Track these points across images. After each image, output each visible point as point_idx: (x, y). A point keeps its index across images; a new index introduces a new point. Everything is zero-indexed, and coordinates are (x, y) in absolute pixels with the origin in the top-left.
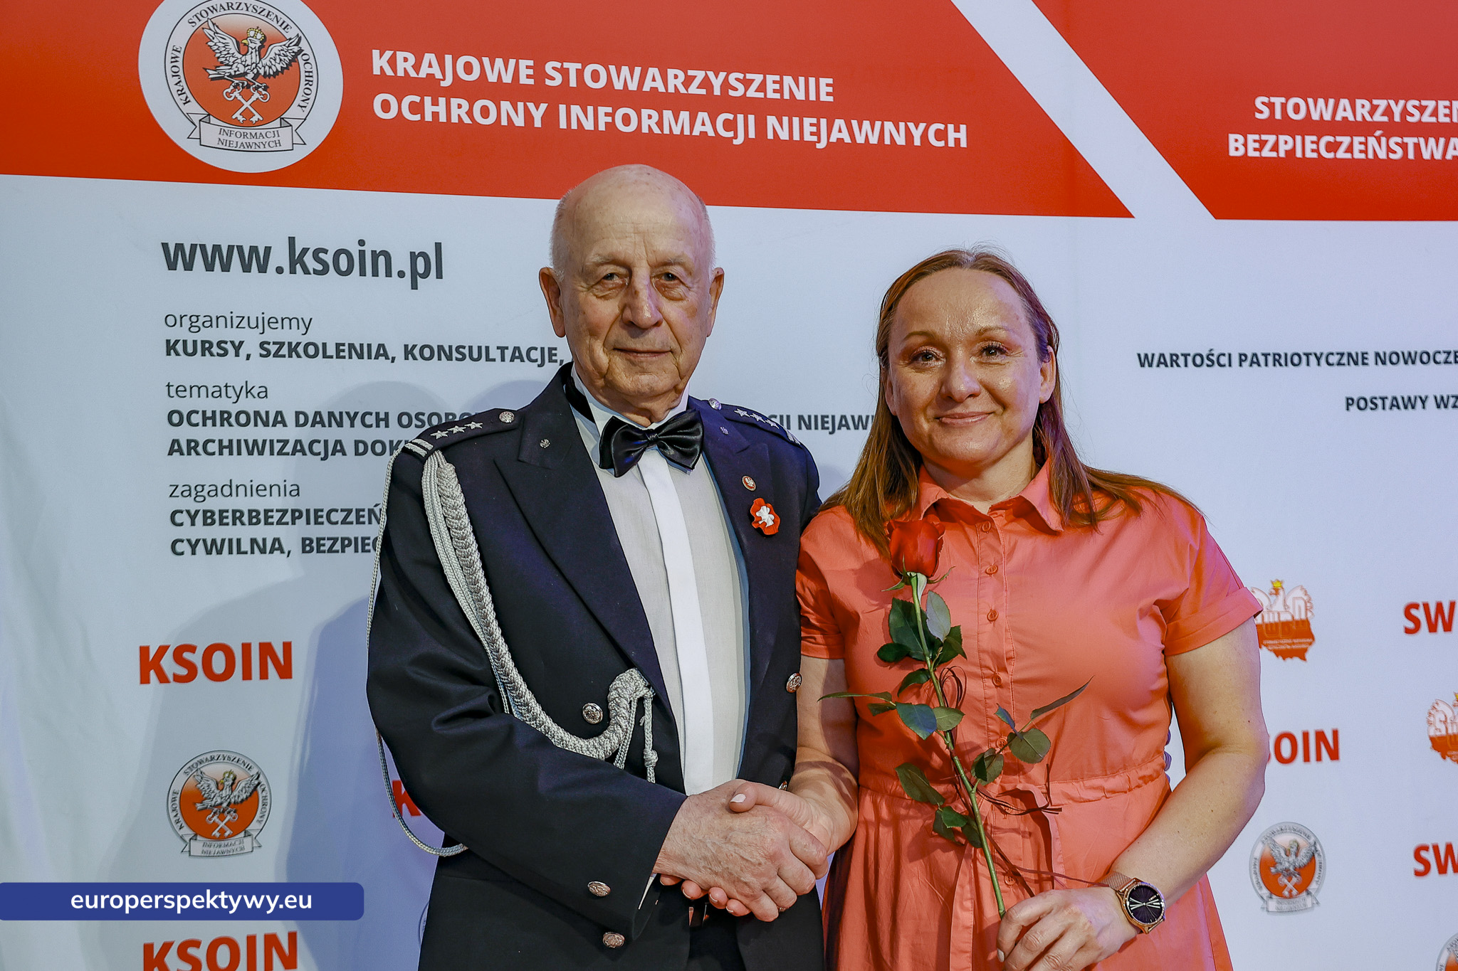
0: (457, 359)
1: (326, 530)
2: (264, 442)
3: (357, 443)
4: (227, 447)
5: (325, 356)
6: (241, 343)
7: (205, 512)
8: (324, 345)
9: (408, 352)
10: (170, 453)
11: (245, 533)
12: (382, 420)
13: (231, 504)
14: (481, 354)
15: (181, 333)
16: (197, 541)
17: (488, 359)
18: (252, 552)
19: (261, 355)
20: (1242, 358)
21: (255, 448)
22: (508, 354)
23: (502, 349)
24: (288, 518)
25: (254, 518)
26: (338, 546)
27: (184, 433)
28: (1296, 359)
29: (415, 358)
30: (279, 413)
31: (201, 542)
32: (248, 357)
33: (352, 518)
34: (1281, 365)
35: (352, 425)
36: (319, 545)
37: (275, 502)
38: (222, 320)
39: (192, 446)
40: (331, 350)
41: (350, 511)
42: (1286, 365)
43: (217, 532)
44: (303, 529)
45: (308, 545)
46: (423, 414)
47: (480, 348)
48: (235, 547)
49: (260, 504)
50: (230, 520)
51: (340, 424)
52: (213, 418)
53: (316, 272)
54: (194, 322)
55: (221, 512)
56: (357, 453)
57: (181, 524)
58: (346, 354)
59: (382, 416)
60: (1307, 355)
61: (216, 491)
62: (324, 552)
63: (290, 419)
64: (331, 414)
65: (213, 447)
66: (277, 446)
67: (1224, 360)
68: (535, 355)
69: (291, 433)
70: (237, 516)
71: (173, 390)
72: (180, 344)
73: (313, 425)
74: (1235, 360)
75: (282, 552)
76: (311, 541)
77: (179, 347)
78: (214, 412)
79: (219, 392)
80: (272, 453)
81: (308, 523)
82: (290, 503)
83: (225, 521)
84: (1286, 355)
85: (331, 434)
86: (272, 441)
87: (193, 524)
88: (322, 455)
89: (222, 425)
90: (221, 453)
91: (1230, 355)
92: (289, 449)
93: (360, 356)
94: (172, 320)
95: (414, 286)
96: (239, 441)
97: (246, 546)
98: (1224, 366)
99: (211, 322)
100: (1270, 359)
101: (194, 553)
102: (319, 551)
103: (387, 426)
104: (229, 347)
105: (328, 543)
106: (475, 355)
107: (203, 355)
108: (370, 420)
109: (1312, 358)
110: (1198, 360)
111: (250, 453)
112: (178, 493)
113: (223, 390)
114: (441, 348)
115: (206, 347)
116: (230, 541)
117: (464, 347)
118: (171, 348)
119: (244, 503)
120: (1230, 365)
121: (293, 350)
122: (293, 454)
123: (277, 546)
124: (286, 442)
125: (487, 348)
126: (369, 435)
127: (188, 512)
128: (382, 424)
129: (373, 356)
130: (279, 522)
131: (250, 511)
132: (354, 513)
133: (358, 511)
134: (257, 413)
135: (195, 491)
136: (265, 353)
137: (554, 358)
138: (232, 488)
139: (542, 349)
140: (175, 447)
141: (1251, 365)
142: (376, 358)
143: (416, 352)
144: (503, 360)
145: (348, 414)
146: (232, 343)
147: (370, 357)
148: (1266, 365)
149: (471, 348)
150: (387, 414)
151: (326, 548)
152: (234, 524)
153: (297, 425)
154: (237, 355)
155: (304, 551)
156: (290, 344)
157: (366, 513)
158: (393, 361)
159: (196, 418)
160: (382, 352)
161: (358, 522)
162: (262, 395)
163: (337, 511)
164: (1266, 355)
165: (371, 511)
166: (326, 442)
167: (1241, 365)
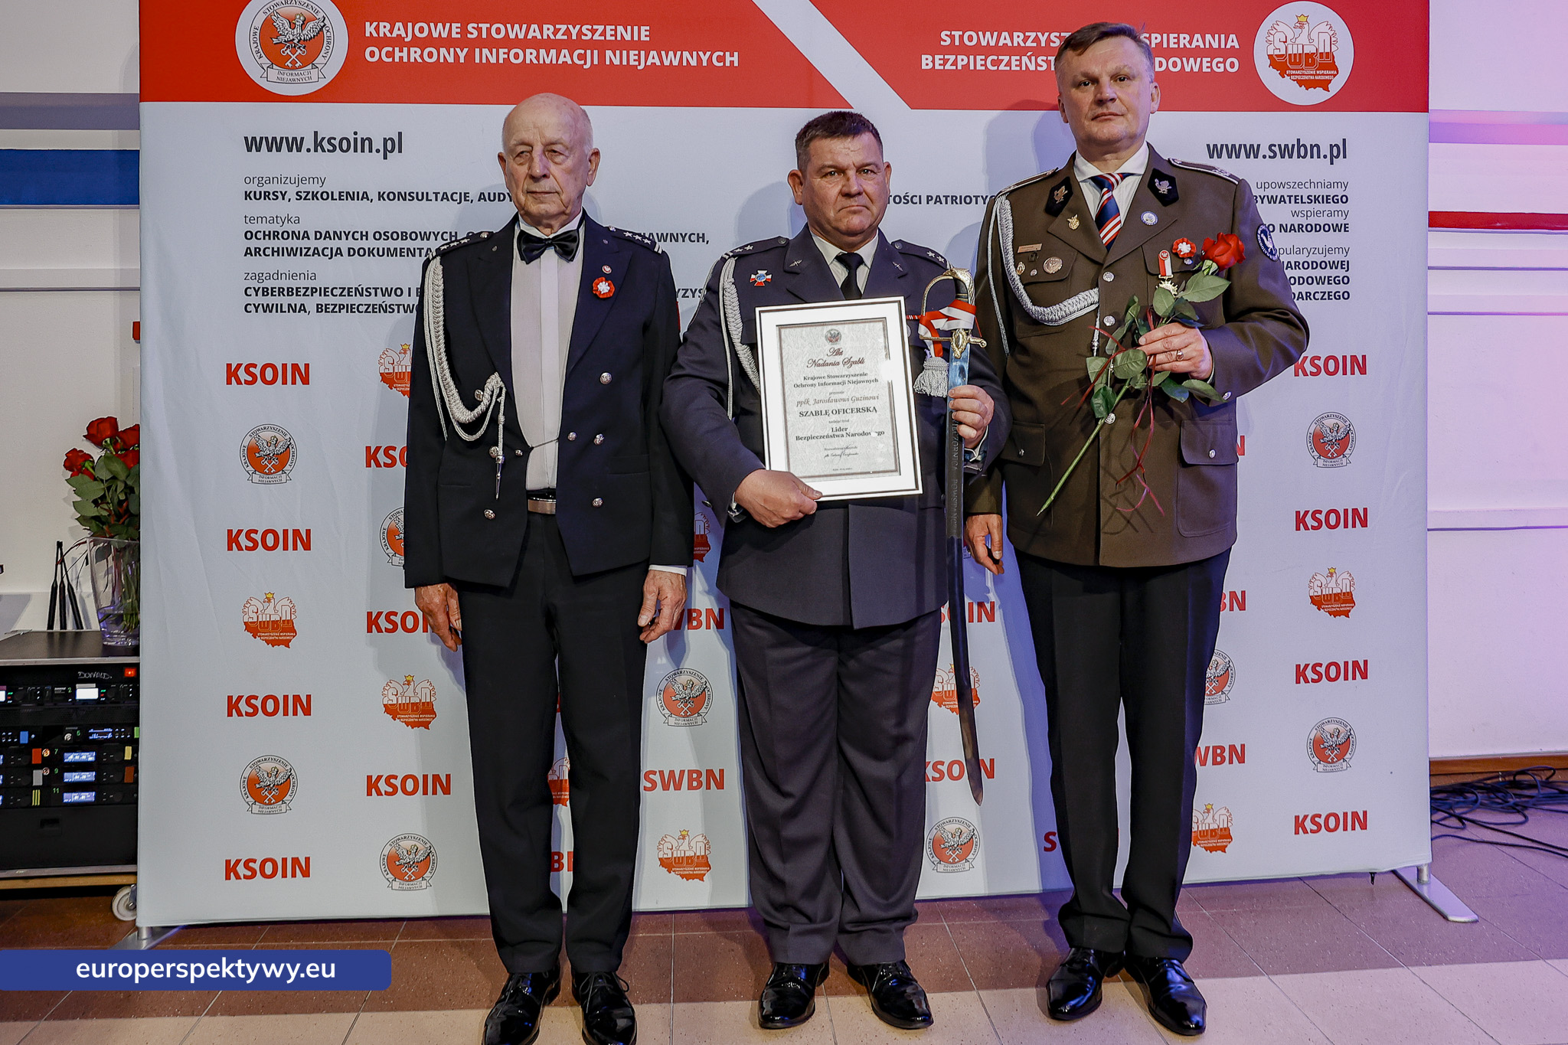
0: (409, 200)
1: (330, 300)
2: (297, 248)
3: (349, 249)
4: (276, 252)
5: (332, 199)
6: (286, 192)
7: (263, 288)
8: (332, 193)
9: (381, 196)
10: (245, 255)
11: (285, 300)
12: (365, 236)
13: (277, 284)
14: (425, 197)
15: (253, 187)
16: (259, 305)
17: (427, 200)
18: (289, 312)
19: (297, 199)
20: (929, 199)
21: (292, 252)
22: (440, 196)
23: (436, 194)
24: (309, 292)
25: (290, 292)
26: (337, 309)
27: (253, 244)
28: (968, 200)
29: (384, 200)
30: (306, 232)
31: (261, 306)
32: (289, 200)
33: (346, 292)
34: (957, 203)
35: (347, 239)
36: (326, 308)
37: (302, 283)
38: (275, 179)
39: (257, 251)
40: (336, 196)
41: (344, 289)
42: (961, 203)
43: (269, 300)
44: (317, 299)
45: (319, 308)
46: (388, 232)
47: (423, 193)
48: (279, 308)
49: (294, 284)
50: (277, 293)
51: (340, 239)
52: (269, 235)
53: (328, 151)
54: (261, 181)
55: (272, 288)
56: (349, 255)
57: (250, 295)
58: (345, 198)
59: (364, 233)
60: (977, 197)
61: (270, 277)
62: (329, 312)
63: (312, 236)
64: (335, 233)
65: (269, 252)
66: (304, 251)
67: (916, 200)
68: (457, 197)
69: (312, 243)
70: (281, 291)
71: (248, 219)
72: (253, 193)
73: (324, 239)
74: (924, 200)
75: (306, 312)
76: (322, 305)
77: (252, 195)
78: (270, 232)
79: (274, 220)
80: (301, 255)
81: (320, 295)
82: (310, 284)
83: (274, 293)
84: (961, 197)
85: (334, 244)
86: (301, 248)
87: (257, 295)
88: (329, 256)
89: (274, 239)
90: (273, 255)
91: (920, 196)
92: (311, 252)
93: (353, 199)
94: (249, 180)
95: (385, 157)
96: (283, 248)
97: (285, 308)
98: (916, 203)
99: (270, 180)
100: (949, 199)
101: (257, 311)
102: (326, 312)
103: (367, 239)
104: (279, 194)
105: (332, 307)
106: (420, 198)
107: (265, 199)
108: (357, 236)
109: (980, 199)
110: (897, 199)
111: (289, 255)
112: (249, 277)
113: (275, 219)
114: (399, 193)
115: (267, 195)
116: (277, 305)
117: (413, 193)
118: (247, 195)
119: (285, 284)
120: (920, 203)
121: (314, 196)
122: (313, 255)
123: (303, 308)
124: (309, 249)
125: (427, 193)
126: (356, 245)
127: (254, 288)
128: (364, 238)
129: (360, 199)
130: (304, 295)
131: (288, 289)
132: (346, 290)
133: (349, 289)
134: (293, 232)
135: (258, 277)
136: (299, 198)
137: (467, 199)
138: (278, 275)
139: (461, 193)
140: (248, 252)
141: (935, 203)
142: (362, 200)
143: (385, 196)
144: (436, 200)
145: (345, 232)
146: (281, 192)
147: (358, 199)
148: (946, 203)
149: (417, 193)
150: (367, 233)
151: (330, 310)
152: (279, 295)
153: (316, 239)
154: (283, 199)
155: (318, 311)
156: (313, 192)
157: (353, 290)
158: (371, 201)
159: (260, 235)
160: (365, 196)
161: (349, 295)
162: (297, 222)
163: (336, 288)
164: (946, 197)
165: (356, 289)
166: (332, 249)
167: (928, 203)
